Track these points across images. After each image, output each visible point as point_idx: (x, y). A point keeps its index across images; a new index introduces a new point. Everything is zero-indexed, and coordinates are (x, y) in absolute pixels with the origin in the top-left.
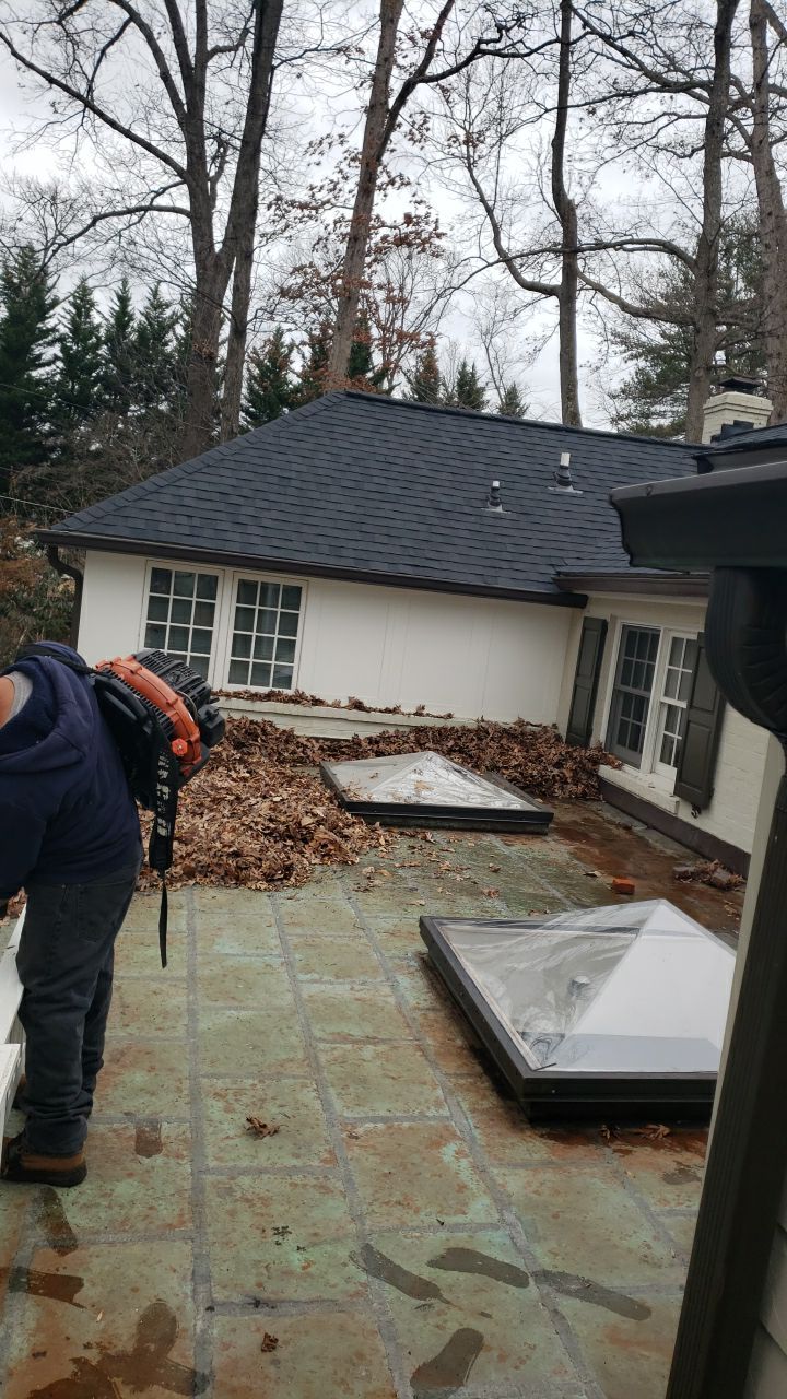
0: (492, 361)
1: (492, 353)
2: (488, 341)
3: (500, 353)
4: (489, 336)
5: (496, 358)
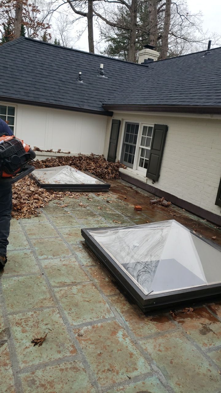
0: (63, 40)
1: (63, 37)
3: (66, 38)
4: (62, 32)
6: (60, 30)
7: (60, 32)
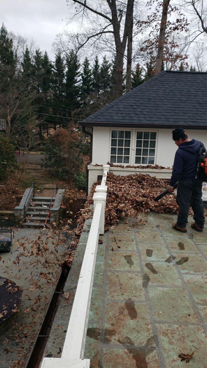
0: (199, 66)
1: (199, 64)
2: (197, 60)
3: (201, 63)
4: (197, 59)
5: (200, 65)
6: (196, 57)
7: (196, 59)
